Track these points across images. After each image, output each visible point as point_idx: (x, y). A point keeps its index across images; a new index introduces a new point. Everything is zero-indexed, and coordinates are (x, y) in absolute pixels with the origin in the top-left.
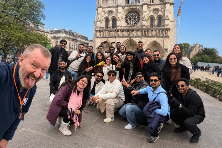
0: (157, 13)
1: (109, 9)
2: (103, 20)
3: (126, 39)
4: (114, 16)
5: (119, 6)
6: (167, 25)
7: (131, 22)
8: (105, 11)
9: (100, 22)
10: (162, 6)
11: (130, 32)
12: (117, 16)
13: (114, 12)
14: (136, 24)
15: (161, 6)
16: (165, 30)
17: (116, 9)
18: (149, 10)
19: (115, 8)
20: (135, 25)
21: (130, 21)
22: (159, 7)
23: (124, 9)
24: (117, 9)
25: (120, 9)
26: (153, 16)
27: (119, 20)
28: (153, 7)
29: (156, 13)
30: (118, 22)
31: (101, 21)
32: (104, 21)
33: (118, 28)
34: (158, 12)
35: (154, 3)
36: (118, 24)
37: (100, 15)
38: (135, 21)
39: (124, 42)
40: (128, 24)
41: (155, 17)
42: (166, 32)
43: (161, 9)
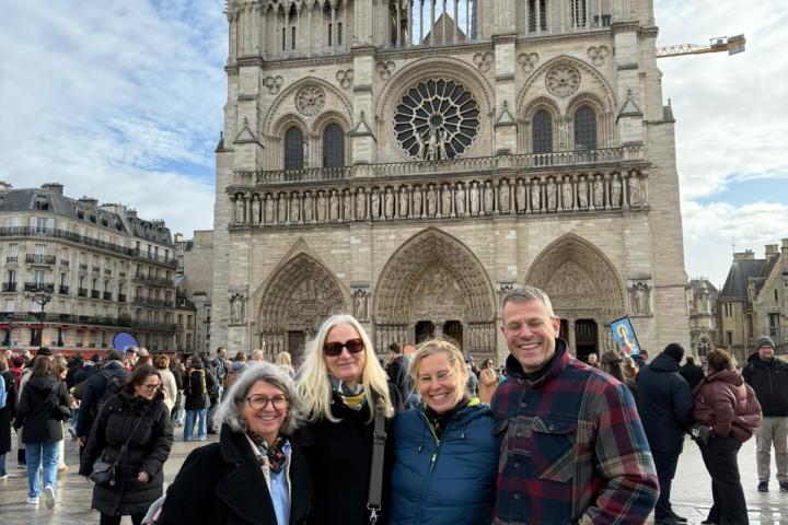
0: (570, 83)
1: (302, 73)
2: (271, 134)
3: (407, 232)
4: (330, 113)
5: (360, 54)
6: (634, 146)
7: (433, 139)
8: (279, 81)
9: (254, 146)
10: (597, 44)
11: (431, 193)
12: (349, 105)
13: (332, 89)
14: (461, 150)
15: (588, 44)
16: (624, 174)
17: (344, 67)
18: (527, 68)
19: (335, 68)
20: (451, 155)
21: (426, 137)
22: (578, 52)
23: (390, 68)
24: (351, 70)
25: (364, 67)
26: (551, 102)
27: (362, 129)
28: (545, 55)
29: (563, 83)
30: (356, 141)
31: (263, 141)
32: (278, 140)
33: (360, 173)
34: (576, 77)
35: (550, 32)
36: (360, 150)
37: (254, 102)
38: (452, 135)
39: (397, 251)
40: (414, 152)
41: (563, 104)
42: (634, 182)
43: (590, 61)
